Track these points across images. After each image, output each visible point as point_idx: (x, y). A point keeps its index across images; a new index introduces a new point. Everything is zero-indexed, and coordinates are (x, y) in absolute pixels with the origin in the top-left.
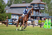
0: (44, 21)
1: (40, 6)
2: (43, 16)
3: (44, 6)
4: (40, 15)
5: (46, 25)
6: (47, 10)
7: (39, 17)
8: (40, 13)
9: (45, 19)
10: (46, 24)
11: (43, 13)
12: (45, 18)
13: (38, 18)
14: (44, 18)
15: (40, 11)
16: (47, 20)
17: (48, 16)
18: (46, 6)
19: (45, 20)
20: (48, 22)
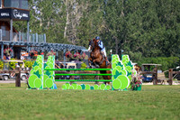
0: (29, 61)
1: (12, 6)
2: (26, 45)
3: (27, 8)
4: (15, 40)
5: (39, 76)
6: (39, 22)
7: (10, 46)
8: (14, 31)
9: (32, 56)
10: (37, 74)
11: (23, 34)
12: (31, 50)
13: (7, 51)
14: (29, 49)
15: (12, 23)
16: (40, 58)
17: (44, 42)
18: (34, 8)
19: (35, 58)
20: (45, 65)
